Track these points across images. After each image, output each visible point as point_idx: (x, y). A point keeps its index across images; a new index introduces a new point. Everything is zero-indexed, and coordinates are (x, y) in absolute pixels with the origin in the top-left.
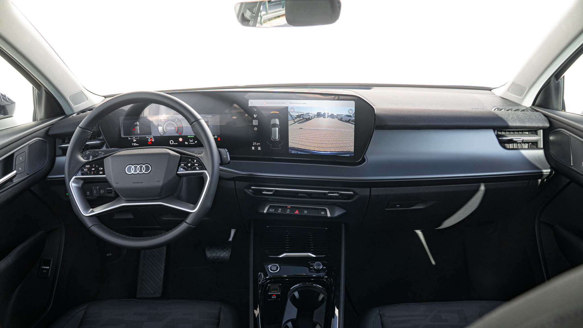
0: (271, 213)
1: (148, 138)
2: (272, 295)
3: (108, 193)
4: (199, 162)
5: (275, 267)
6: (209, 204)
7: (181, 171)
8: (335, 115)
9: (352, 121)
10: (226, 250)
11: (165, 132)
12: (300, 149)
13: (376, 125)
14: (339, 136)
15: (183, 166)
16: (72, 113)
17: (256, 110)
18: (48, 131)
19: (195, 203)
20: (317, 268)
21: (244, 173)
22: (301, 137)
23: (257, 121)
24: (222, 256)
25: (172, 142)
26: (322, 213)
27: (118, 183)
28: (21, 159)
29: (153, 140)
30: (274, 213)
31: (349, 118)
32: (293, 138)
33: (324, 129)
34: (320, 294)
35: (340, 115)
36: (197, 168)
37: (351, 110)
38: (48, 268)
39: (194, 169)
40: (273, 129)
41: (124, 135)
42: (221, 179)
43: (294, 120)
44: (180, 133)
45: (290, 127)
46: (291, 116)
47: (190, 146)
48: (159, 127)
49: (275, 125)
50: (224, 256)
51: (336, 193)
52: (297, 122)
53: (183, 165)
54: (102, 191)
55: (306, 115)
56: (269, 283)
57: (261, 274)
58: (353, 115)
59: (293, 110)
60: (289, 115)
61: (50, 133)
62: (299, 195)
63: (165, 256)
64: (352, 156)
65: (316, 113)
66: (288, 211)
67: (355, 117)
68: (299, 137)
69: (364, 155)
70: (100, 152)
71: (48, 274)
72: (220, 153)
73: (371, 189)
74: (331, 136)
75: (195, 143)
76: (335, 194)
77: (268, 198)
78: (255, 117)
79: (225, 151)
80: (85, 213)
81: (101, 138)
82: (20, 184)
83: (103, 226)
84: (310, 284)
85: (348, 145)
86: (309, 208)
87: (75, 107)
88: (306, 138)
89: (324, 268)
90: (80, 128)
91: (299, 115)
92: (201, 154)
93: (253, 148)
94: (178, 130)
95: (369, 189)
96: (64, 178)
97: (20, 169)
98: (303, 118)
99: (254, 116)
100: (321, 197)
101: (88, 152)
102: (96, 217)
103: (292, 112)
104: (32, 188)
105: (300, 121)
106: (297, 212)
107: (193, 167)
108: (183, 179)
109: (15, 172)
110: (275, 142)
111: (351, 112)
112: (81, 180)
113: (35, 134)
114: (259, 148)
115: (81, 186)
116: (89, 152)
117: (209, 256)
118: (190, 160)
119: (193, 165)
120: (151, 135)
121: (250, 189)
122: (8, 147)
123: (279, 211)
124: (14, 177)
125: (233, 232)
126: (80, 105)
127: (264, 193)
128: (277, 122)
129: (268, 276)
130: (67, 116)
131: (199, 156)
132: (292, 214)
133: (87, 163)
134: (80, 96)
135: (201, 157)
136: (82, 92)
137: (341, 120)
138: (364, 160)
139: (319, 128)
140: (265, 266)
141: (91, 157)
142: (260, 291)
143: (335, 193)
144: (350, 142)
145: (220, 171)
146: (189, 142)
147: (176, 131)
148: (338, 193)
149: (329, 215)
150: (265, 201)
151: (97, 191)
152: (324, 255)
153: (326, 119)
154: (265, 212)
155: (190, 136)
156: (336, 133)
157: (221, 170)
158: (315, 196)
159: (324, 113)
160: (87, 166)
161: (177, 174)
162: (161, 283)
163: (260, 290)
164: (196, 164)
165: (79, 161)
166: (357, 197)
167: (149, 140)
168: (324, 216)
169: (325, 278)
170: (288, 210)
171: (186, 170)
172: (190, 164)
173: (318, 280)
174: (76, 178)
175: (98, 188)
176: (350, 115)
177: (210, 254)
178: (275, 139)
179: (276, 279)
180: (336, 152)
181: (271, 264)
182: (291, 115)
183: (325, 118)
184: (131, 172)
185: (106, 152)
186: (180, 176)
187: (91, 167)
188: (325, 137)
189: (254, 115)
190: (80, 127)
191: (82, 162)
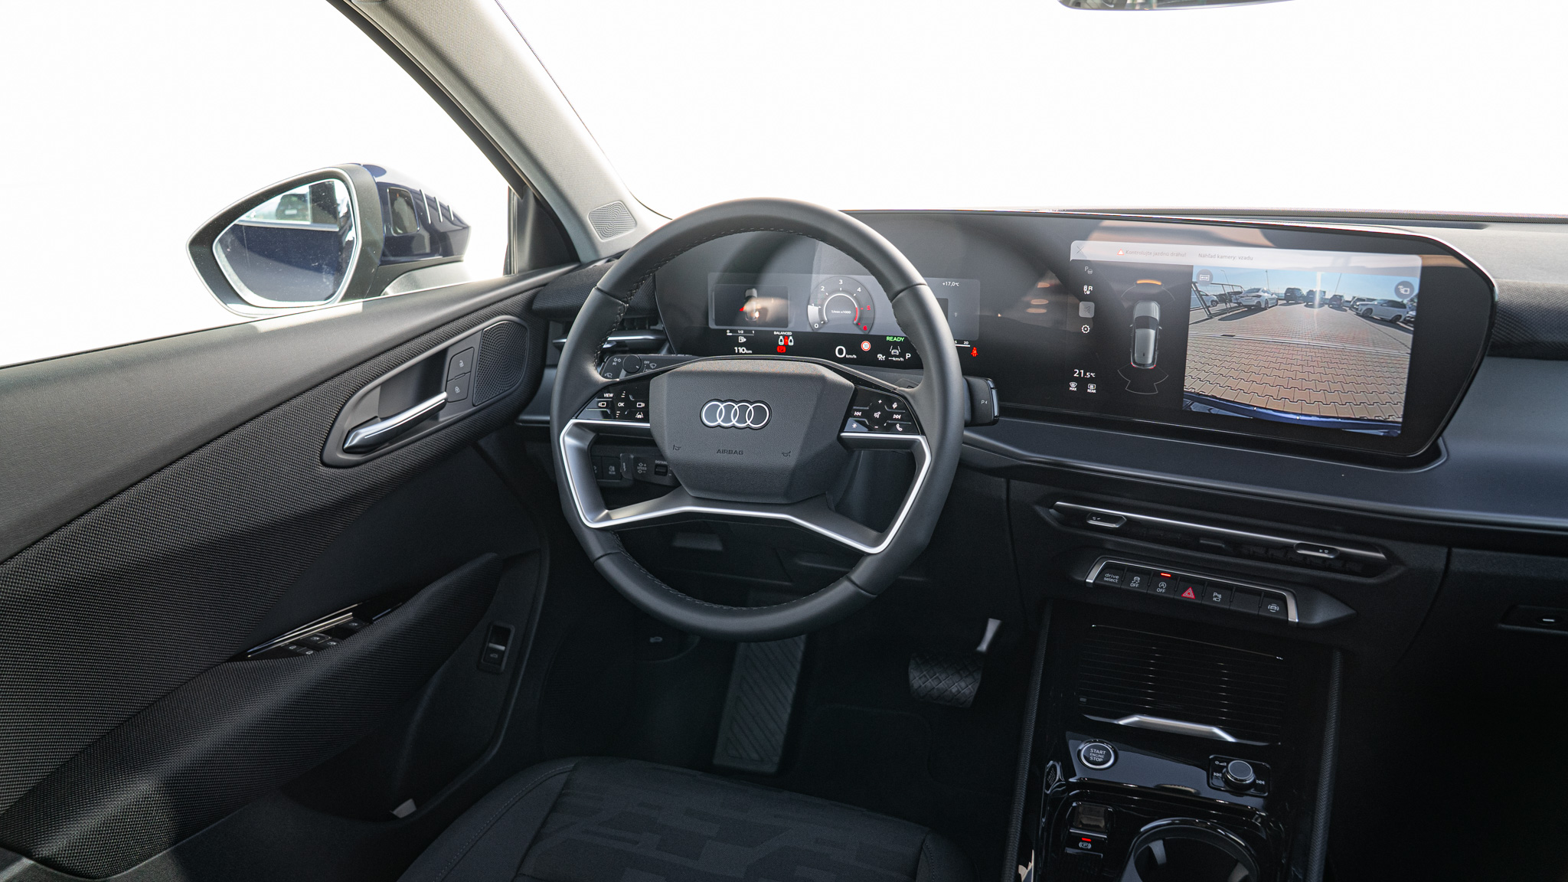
0: (1109, 587)
1: (778, 336)
2: (1080, 838)
3: (657, 473)
4: (906, 409)
5: (1101, 752)
6: (922, 536)
7: (854, 431)
8: (1348, 298)
9: (1406, 322)
10: (966, 677)
11: (824, 323)
12: (1220, 399)
13: (1492, 340)
14: (1354, 367)
15: (858, 417)
16: (594, 258)
17: (1090, 272)
18: (530, 301)
19: (883, 529)
20: (1236, 779)
21: (1038, 456)
22: (1226, 364)
23: (1092, 305)
24: (954, 690)
25: (841, 352)
26: (1271, 607)
27: (679, 448)
28: (462, 365)
29: (791, 341)
30: (1117, 588)
31: (1397, 311)
32: (1199, 366)
33: (1305, 341)
34: (1235, 865)
35: (1364, 300)
36: (898, 426)
37: (1406, 284)
38: (502, 648)
39: (890, 429)
40: (1139, 332)
41: (717, 324)
42: (965, 467)
43: (1208, 307)
44: (865, 328)
45: (1192, 331)
46: (1201, 296)
47: (888, 364)
48: (809, 306)
49: (1146, 322)
50: (958, 692)
51: (1326, 551)
52: (1216, 315)
53: (859, 414)
54: (642, 468)
55: (1249, 295)
56: (1076, 798)
57: (1054, 767)
58: (1412, 300)
59: (1207, 278)
60: (1193, 292)
61: (537, 305)
62: (1201, 541)
63: (798, 667)
64: (1395, 435)
65: (1282, 291)
66: (1162, 587)
67: (1418, 309)
68: (1217, 363)
69: (1438, 438)
70: (646, 362)
71: (500, 664)
72: (971, 391)
73: (1455, 550)
74: (1325, 365)
75: (904, 358)
76: (1323, 552)
77: (1102, 540)
78: (1088, 293)
79: (985, 386)
80: (591, 520)
81: (659, 327)
82: (452, 428)
83: (631, 559)
84: (1206, 828)
85: (1385, 397)
86: (1229, 587)
87: (601, 242)
88: (1243, 367)
89: (1258, 782)
90: (598, 293)
91: (1225, 294)
92: (912, 388)
93: (1073, 386)
94: (860, 319)
95: (1445, 550)
96: (548, 422)
97: (457, 390)
98: (1239, 303)
99: (1085, 290)
100: (1272, 555)
101: (616, 360)
102: (615, 533)
103: (1205, 283)
104: (482, 443)
105: (1228, 314)
106: (1189, 594)
107: (888, 423)
108: (859, 456)
109: (444, 395)
110: (1140, 374)
111: (1406, 291)
112: (591, 433)
113: (500, 304)
114: (1092, 389)
115: (586, 447)
116: (619, 360)
117: (916, 686)
118: (880, 401)
119: (887, 416)
120: (787, 326)
121: (1051, 508)
122: (435, 332)
123: (1133, 585)
124: (441, 407)
125: (992, 626)
126: (616, 239)
127: (1091, 522)
128: (1155, 311)
129: (1076, 778)
130: (582, 265)
131: (907, 393)
132: (1172, 596)
133: (607, 388)
134: (618, 214)
135: (913, 396)
136: (622, 205)
137: (1367, 315)
138: (1434, 453)
139: (1287, 340)
140: (1071, 743)
141: (623, 373)
142: (1044, 820)
143: (1324, 549)
144: (1393, 389)
145: (964, 443)
146: (888, 354)
147: (855, 322)
148: (1331, 551)
149: (1293, 616)
150: (1092, 547)
151: (625, 466)
152: (1263, 742)
153: (1316, 311)
154: (1090, 580)
155: (894, 337)
156: (1344, 357)
157: (967, 441)
158: (1254, 552)
159: (1311, 292)
160: (606, 395)
161: (840, 439)
162: (780, 738)
163: (1043, 817)
164: (897, 413)
165: (588, 380)
166: (1397, 571)
167: (781, 341)
168: (1273, 616)
169: (1261, 816)
170: (1163, 584)
171: (871, 430)
172: (879, 413)
173: (1233, 816)
174: (576, 425)
175: (632, 457)
176: (1400, 300)
177: (921, 680)
178: (1144, 365)
179: (1098, 791)
180: (1338, 418)
181: (1090, 742)
182: (1199, 292)
183: (1312, 306)
184: (717, 421)
185: (661, 362)
186: (851, 446)
187: (617, 398)
188: (1306, 369)
189: (1085, 287)
190: (598, 289)
191: (594, 383)
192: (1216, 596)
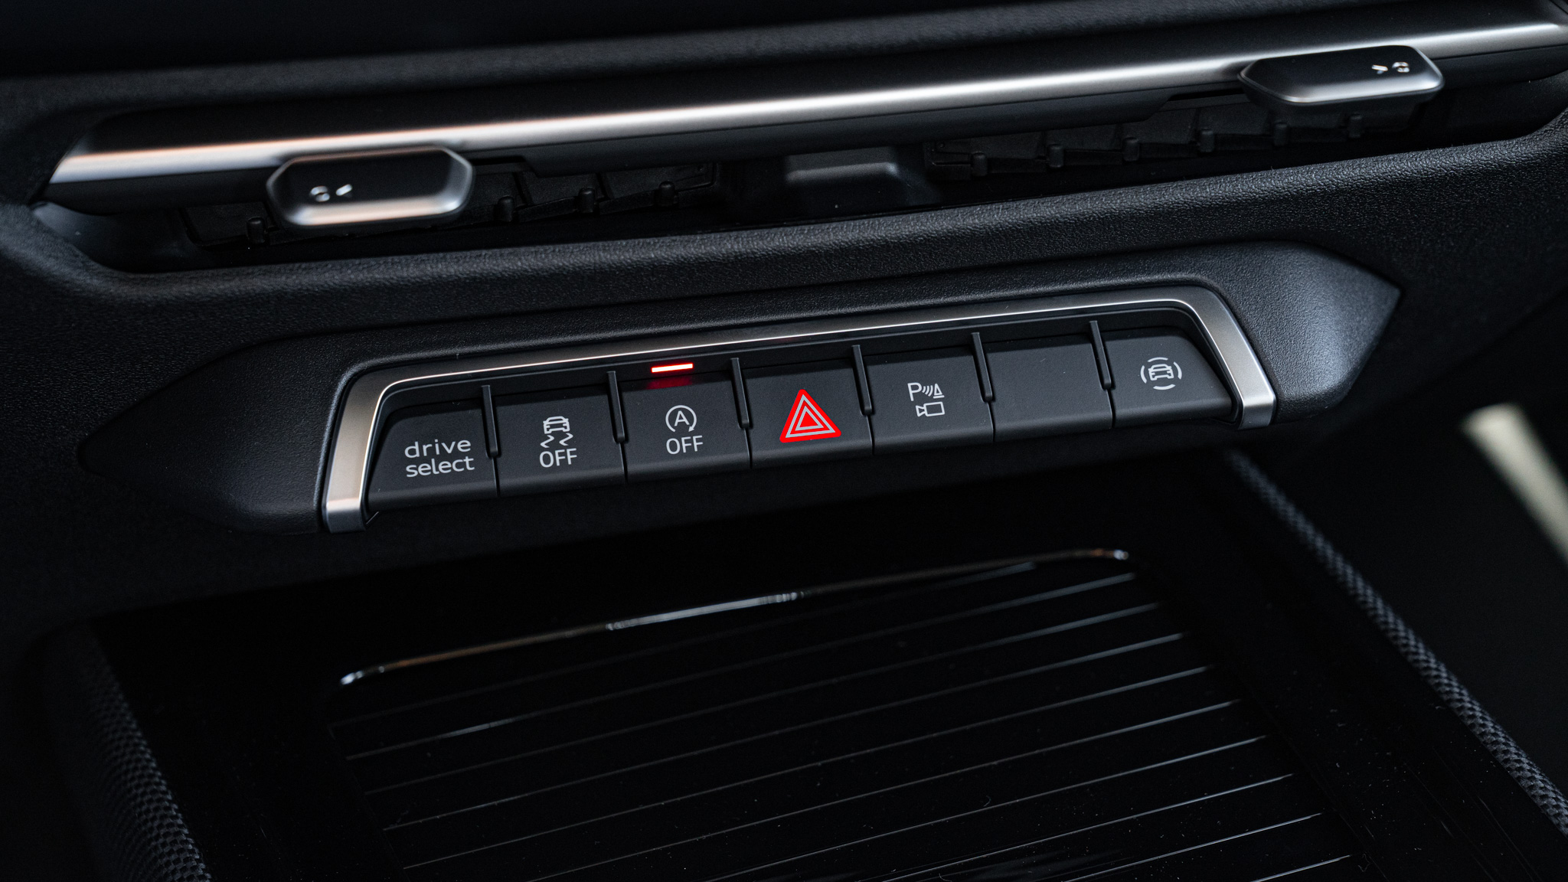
0: (442, 499)
66: (682, 430)
76: (1392, 74)
123: (549, 456)
127: (309, 217)
132: (742, 455)
149: (1251, 383)
154: (342, 502)
170: (680, 414)
192: (921, 398)
